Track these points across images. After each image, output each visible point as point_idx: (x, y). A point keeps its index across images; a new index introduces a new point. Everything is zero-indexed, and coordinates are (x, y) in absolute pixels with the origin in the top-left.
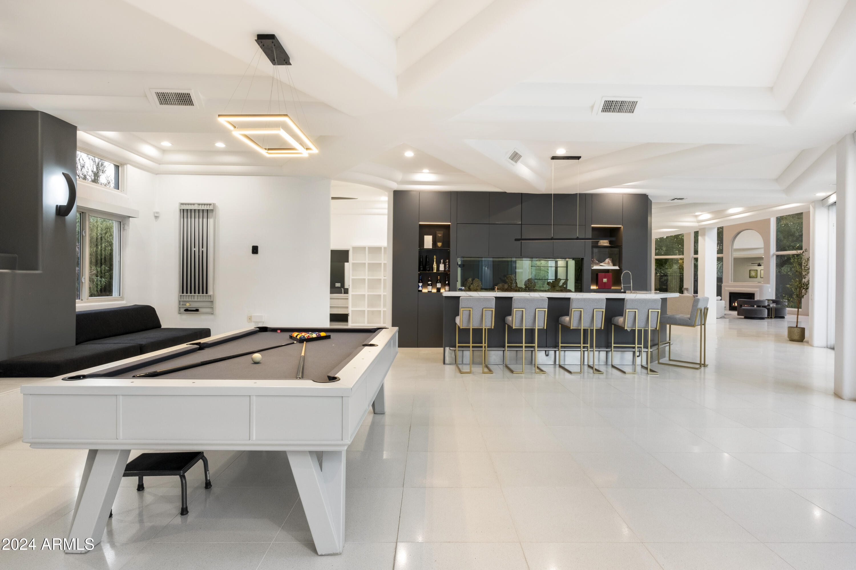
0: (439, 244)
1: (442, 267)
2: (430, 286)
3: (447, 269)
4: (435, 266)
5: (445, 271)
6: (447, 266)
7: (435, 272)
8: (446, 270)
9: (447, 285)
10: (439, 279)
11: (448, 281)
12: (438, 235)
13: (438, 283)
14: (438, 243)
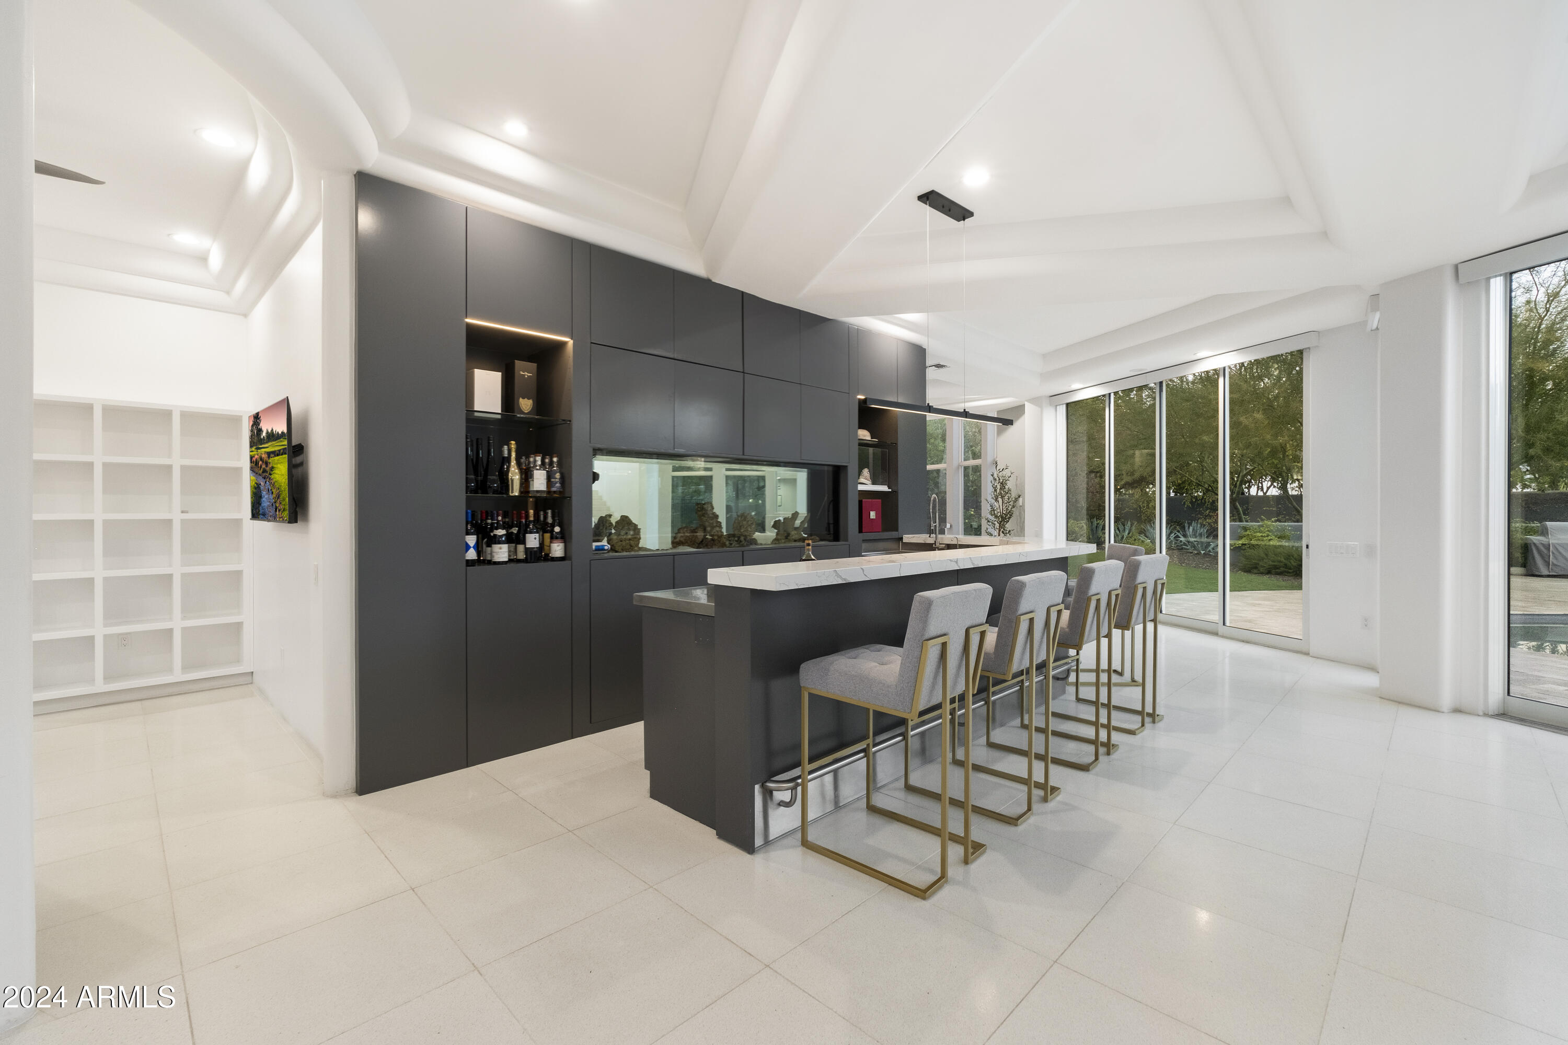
0: (526, 405)
1: (539, 482)
2: (503, 543)
3: (558, 485)
4: (514, 475)
5: (549, 492)
6: (558, 475)
7: (515, 496)
8: (554, 489)
9: (557, 538)
10: (532, 519)
11: (560, 526)
12: (522, 373)
13: (531, 533)
14: (521, 400)
